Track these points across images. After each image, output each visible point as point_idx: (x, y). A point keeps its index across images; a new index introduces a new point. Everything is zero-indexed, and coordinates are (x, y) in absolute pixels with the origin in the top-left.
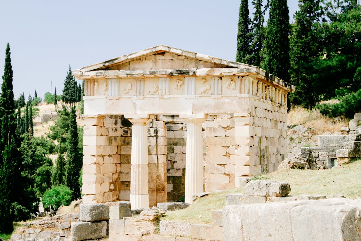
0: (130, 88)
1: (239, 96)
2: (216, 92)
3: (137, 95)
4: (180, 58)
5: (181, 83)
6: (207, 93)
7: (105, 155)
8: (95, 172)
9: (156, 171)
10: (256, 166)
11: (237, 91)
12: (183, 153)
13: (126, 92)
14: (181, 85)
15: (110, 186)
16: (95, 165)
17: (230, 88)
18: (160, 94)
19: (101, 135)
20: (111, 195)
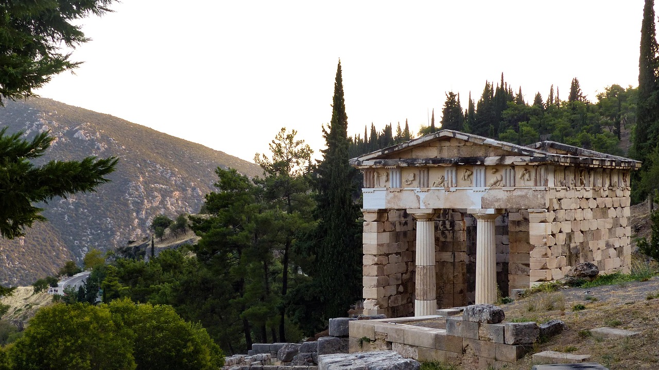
0: (413, 179)
1: (534, 188)
2: (508, 184)
3: (420, 187)
4: (468, 144)
5: (468, 173)
6: (498, 184)
7: (390, 254)
8: (376, 273)
9: (452, 271)
10: (560, 268)
11: (532, 183)
12: (503, 244)
13: (409, 183)
14: (469, 176)
15: (397, 289)
16: (376, 267)
17: (524, 179)
18: (446, 185)
19: (384, 231)
20: (400, 299)
